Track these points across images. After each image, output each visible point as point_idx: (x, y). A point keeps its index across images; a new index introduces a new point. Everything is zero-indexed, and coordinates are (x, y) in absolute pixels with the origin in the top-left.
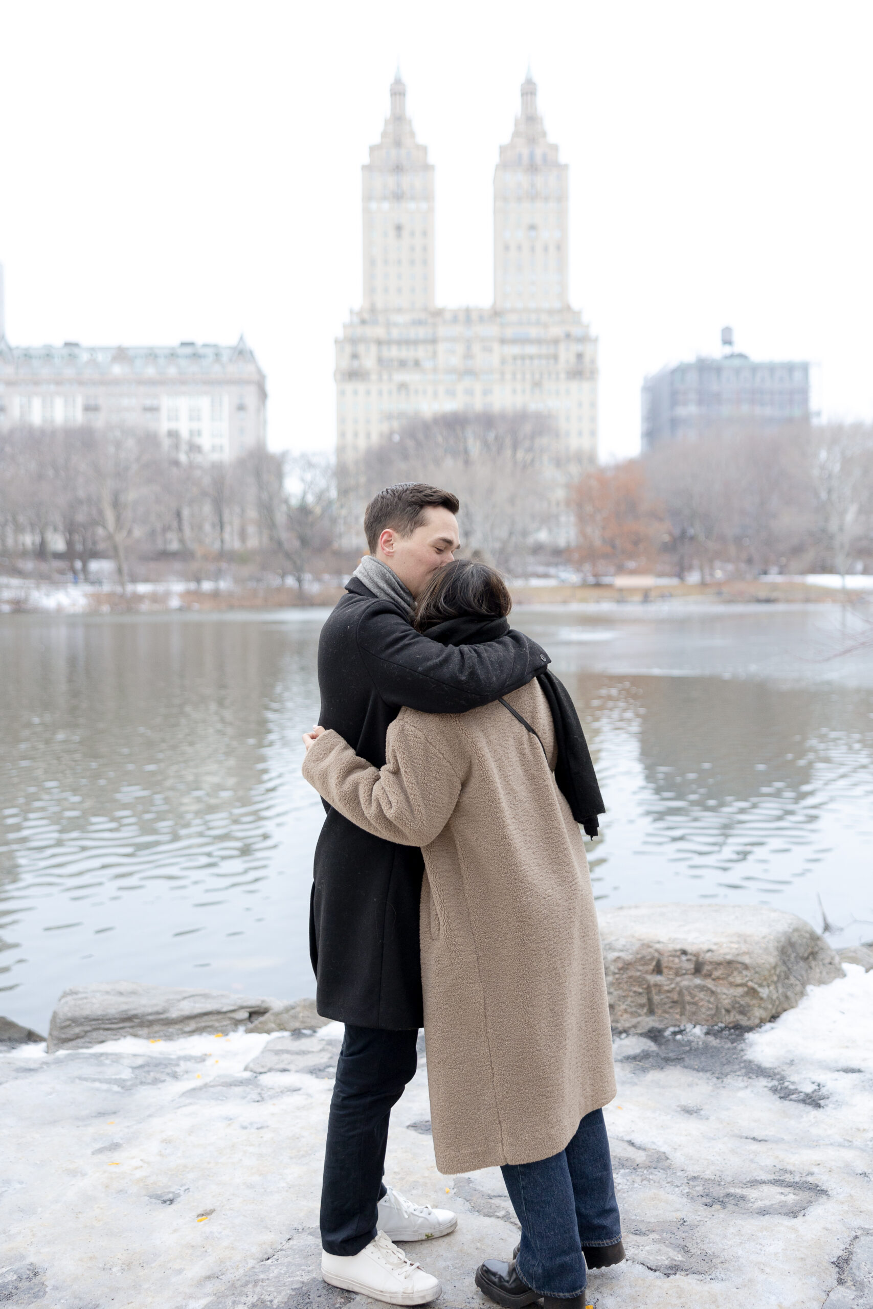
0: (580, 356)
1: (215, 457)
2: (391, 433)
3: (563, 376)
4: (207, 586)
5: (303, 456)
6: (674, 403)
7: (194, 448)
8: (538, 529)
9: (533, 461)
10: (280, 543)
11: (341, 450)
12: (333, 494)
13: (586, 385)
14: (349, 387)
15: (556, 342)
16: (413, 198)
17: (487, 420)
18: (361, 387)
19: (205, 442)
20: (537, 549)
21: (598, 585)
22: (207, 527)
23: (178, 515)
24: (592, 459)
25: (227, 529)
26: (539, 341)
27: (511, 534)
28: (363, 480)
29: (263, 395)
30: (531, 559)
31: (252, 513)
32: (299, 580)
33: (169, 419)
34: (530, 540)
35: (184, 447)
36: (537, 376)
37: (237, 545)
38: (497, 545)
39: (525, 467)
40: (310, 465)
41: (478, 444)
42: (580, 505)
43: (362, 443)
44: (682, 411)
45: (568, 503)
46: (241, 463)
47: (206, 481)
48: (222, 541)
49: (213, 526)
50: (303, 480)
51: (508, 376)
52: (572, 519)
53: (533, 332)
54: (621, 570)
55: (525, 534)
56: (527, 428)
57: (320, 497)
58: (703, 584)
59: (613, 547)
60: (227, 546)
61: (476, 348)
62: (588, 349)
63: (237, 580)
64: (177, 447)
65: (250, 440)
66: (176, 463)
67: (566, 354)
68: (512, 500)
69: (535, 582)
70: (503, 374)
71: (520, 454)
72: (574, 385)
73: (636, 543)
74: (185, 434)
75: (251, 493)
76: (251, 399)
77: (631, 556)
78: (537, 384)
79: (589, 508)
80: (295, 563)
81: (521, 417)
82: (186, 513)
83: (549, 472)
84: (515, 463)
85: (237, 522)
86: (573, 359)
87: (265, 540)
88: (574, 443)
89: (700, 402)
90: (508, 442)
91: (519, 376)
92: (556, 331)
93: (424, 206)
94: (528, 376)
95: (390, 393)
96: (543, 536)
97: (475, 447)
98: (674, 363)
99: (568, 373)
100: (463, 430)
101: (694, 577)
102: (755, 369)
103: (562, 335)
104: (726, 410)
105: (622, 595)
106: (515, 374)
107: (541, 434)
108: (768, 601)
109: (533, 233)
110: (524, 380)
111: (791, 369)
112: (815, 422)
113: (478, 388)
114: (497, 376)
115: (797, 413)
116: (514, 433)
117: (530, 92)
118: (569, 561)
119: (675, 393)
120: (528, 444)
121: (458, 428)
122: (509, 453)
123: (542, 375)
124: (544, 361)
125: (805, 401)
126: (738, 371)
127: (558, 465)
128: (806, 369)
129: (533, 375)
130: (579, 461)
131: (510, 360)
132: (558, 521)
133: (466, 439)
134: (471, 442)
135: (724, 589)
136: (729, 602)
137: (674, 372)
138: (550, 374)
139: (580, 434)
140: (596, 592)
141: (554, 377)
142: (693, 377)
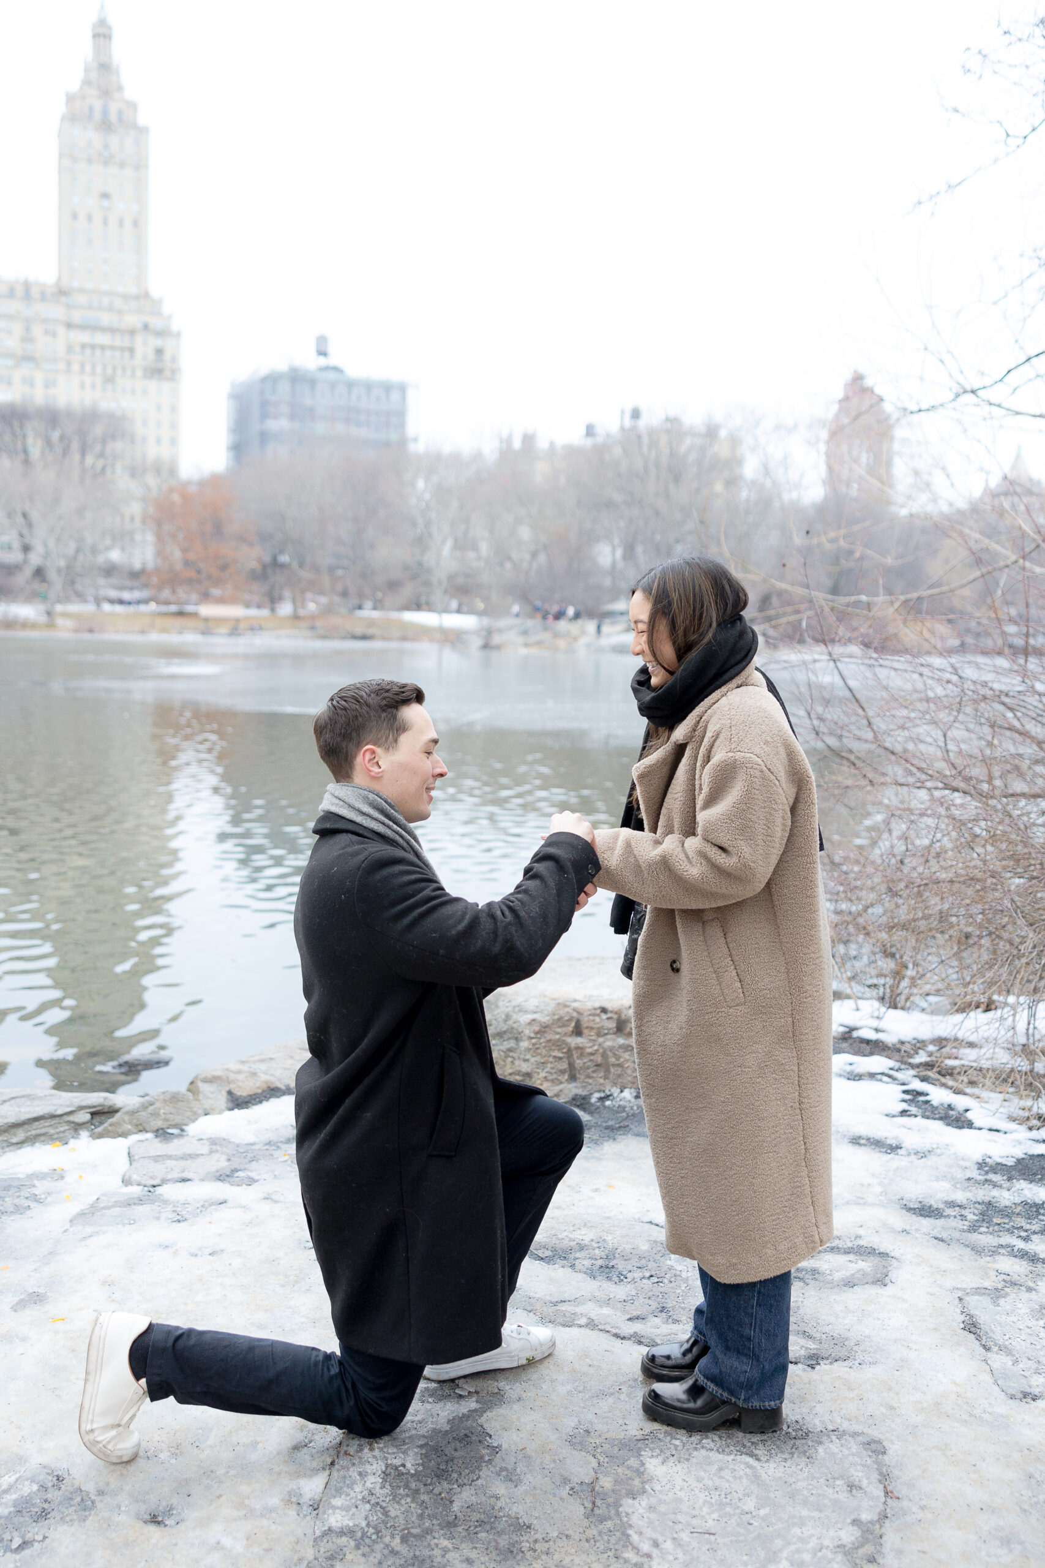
0: (159, 352)
3: (139, 373)
6: (264, 416)
8: (110, 548)
9: (104, 468)
13: (166, 386)
15: (132, 332)
17: (52, 417)
20: (110, 570)
21: (181, 614)
24: (173, 471)
26: (112, 330)
27: (78, 550)
30: (101, 581)
34: (100, 559)
36: (109, 371)
38: (65, 562)
39: (95, 475)
41: (40, 443)
42: (159, 523)
44: (272, 425)
45: (144, 519)
51: (76, 367)
52: (150, 538)
53: (106, 319)
54: (206, 597)
55: (94, 551)
56: (98, 430)
58: (295, 617)
59: (196, 571)
61: (37, 330)
62: (168, 345)
67: (144, 347)
68: (80, 512)
69: (107, 607)
70: (69, 364)
71: (89, 460)
72: (152, 385)
73: (222, 568)
77: (217, 582)
78: (109, 380)
79: (168, 526)
81: (91, 416)
83: (123, 482)
84: (84, 470)
86: (151, 356)
88: (152, 451)
89: (292, 417)
90: (75, 445)
91: (88, 369)
92: (132, 320)
94: (99, 370)
96: (115, 555)
97: (35, 447)
98: (264, 371)
99: (145, 370)
100: (22, 426)
101: (285, 609)
102: (351, 385)
103: (139, 326)
104: (320, 428)
105: (208, 626)
106: (82, 366)
107: (113, 437)
108: (364, 637)
109: (106, 203)
110: (93, 373)
111: (387, 387)
112: (412, 447)
113: (39, 377)
114: (62, 366)
115: (394, 436)
116: (82, 434)
117: (102, 34)
118: (146, 586)
119: (264, 404)
120: (98, 448)
121: (16, 424)
122: (77, 457)
123: (114, 369)
124: (117, 354)
125: (402, 425)
126: (333, 385)
127: (133, 475)
128: (402, 389)
129: (104, 368)
130: (158, 471)
131: (78, 349)
132: (132, 540)
133: (24, 436)
134: (30, 440)
135: (319, 624)
136: (324, 637)
137: (264, 380)
138: (124, 369)
139: (158, 441)
140: (178, 622)
141: (129, 373)
142: (284, 388)
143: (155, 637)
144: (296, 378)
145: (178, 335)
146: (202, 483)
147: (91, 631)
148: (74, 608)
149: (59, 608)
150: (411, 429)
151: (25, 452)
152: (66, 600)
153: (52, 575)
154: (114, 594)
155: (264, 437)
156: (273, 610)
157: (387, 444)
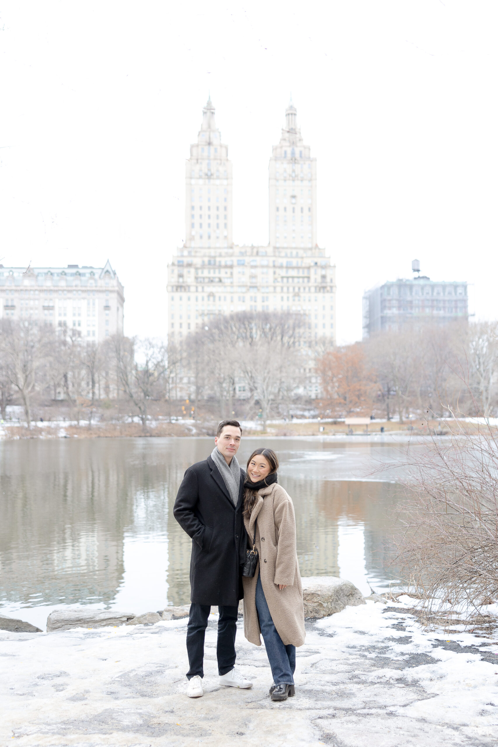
0: (324, 277)
1: (90, 339)
2: (204, 325)
3: (313, 289)
4: (83, 423)
5: (147, 340)
6: (383, 308)
7: (76, 333)
8: (298, 387)
9: (294, 343)
10: (131, 396)
11: (171, 335)
12: (166, 363)
13: (327, 295)
14: (177, 295)
15: (309, 268)
16: (218, 178)
17: (265, 317)
18: (184, 295)
19: (84, 330)
20: (297, 399)
21: (335, 423)
22: (83, 384)
23: (65, 376)
24: (332, 343)
25: (97, 385)
26: (298, 268)
27: (279, 391)
28: (185, 355)
29: (122, 300)
30: (293, 406)
31: (113, 375)
32: (142, 419)
33: (60, 315)
34: (292, 394)
35: (70, 333)
36: (297, 290)
37: (103, 396)
38: (272, 397)
39: (289, 347)
40: (151, 345)
41: (259, 332)
42: (324, 372)
43: (185, 332)
44: (388, 312)
45: (316, 370)
46: (107, 343)
47: (84, 355)
48: (93, 393)
49: (88, 384)
50: (147, 355)
51: (278, 289)
52: (319, 380)
53: (294, 262)
54: (350, 413)
55: (289, 390)
56: (291, 322)
57: (157, 365)
58: (402, 423)
59: (345, 399)
60: (97, 397)
62: (328, 273)
63: (102, 419)
64: (65, 332)
65: (112, 330)
66: (64, 343)
67: (315, 276)
68: (280, 369)
69: (295, 421)
70: (275, 288)
71: (286, 339)
72: (320, 295)
73: (359, 397)
74: (70, 325)
75: (114, 363)
76: (113, 302)
77: (356, 405)
78: (297, 295)
79: (330, 373)
80: (140, 408)
81: (288, 315)
82: (70, 375)
83: (304, 351)
84: (283, 345)
85: (103, 383)
86: (319, 280)
87: (121, 392)
88: (320, 332)
89: (399, 308)
90: (278, 331)
91: (285, 289)
92: (309, 262)
93: (225, 182)
94: (291, 289)
95: (203, 299)
96: (301, 391)
97: (257, 334)
98: (382, 283)
99: (316, 287)
100: (250, 323)
101: (396, 419)
102: (433, 287)
103: (312, 264)
104: (416, 312)
105: (351, 430)
106: (282, 288)
107: (299, 327)
108: (441, 434)
109: (294, 201)
110: (288, 292)
111: (455, 286)
112: (471, 320)
113: (259, 296)
114: (271, 289)
115: (460, 314)
116: (282, 325)
117: (291, 114)
118: (316, 408)
119: (383, 301)
120: (291, 332)
121: (246, 323)
122: (279, 338)
123: (299, 289)
124: (301, 280)
125: (466, 307)
126: (423, 288)
127: (310, 347)
128: (465, 287)
129: (294, 288)
130: (324, 343)
131: (280, 280)
132: (310, 382)
133: (251, 329)
134: (254, 331)
135: (415, 426)
136: (417, 434)
137: (383, 287)
138: (304, 288)
139: (324, 326)
140: (334, 428)
141: (307, 289)
142: (394, 291)
143: (320, 438)
144: (401, 285)
145: (335, 267)
146: (348, 348)
147: (285, 435)
148: (277, 422)
149: (268, 422)
150: (470, 310)
151: (252, 337)
152: (272, 418)
153: (264, 404)
154: (299, 413)
155: (384, 320)
156: (389, 419)
157: (456, 319)
